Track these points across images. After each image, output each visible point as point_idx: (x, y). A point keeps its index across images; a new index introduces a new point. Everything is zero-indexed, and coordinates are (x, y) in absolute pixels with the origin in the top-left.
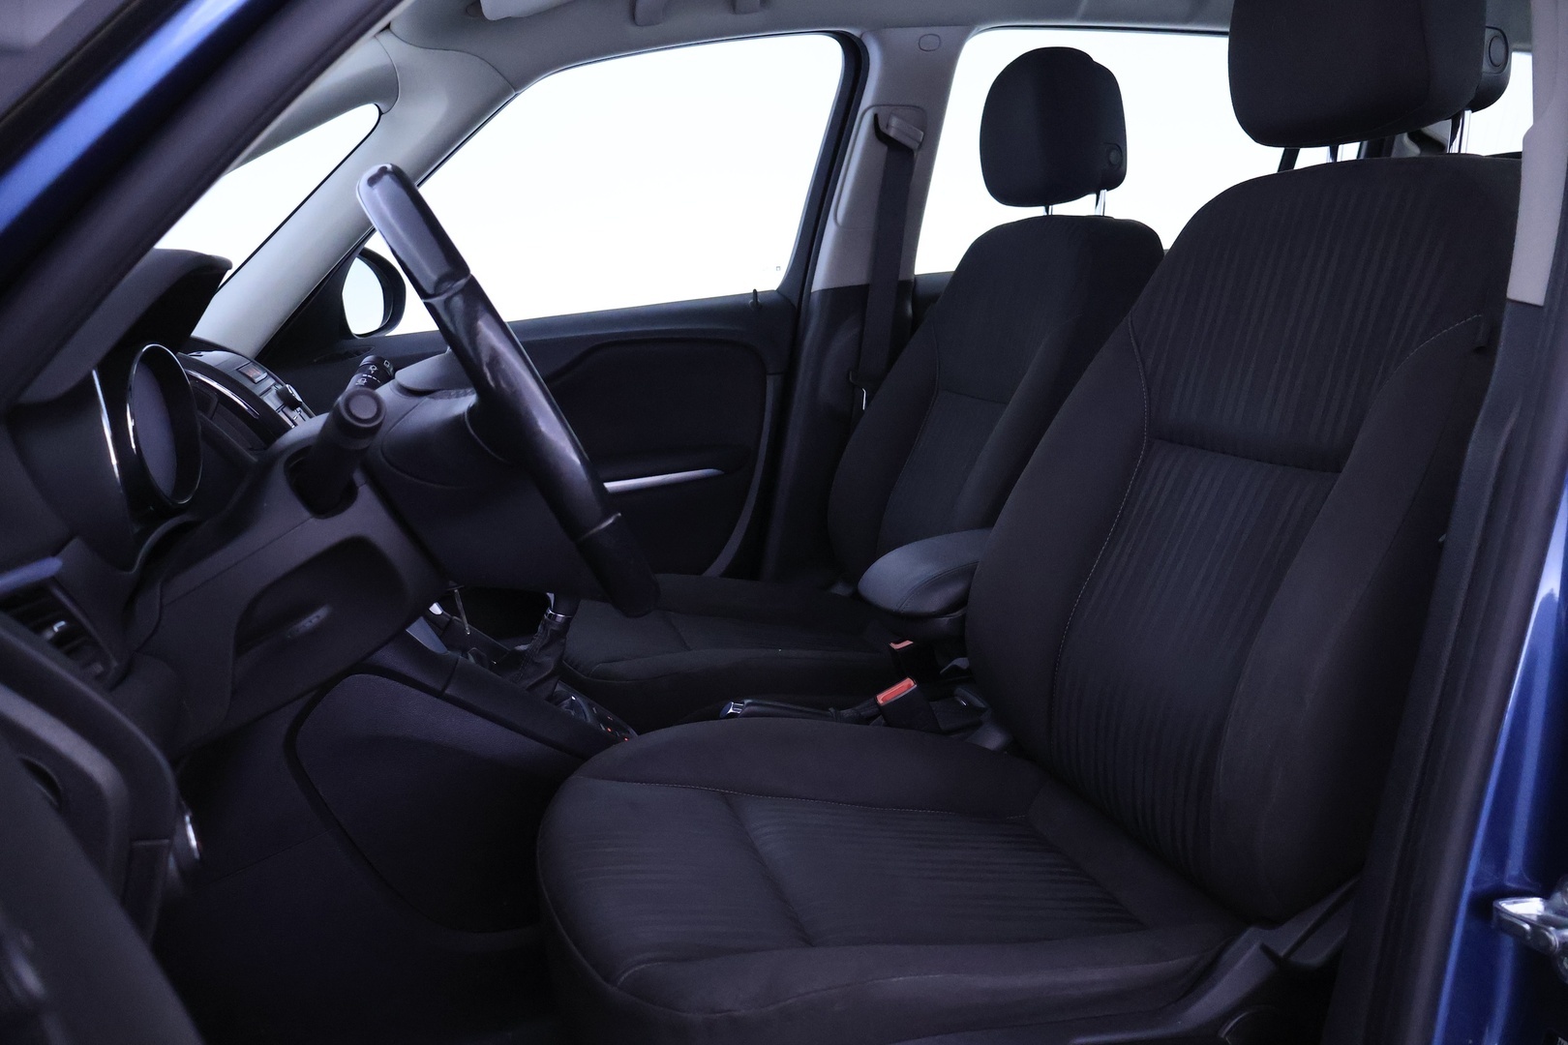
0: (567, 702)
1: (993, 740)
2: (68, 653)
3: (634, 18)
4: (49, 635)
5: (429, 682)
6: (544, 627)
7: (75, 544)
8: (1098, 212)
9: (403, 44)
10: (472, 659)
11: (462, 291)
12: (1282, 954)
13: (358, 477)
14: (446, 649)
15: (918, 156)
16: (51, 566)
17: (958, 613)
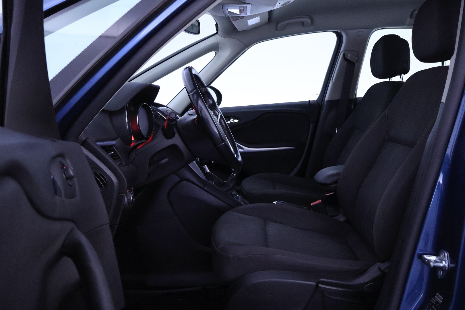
0: (235, 196)
1: (342, 219)
2: (114, 159)
3: (277, 29)
4: (110, 154)
5: (200, 185)
6: (231, 177)
7: (118, 139)
8: (401, 80)
9: (221, 37)
10: (213, 183)
11: (195, 93)
12: (382, 269)
13: (176, 131)
14: (205, 178)
15: (356, 65)
16: (113, 142)
17: (336, 185)
